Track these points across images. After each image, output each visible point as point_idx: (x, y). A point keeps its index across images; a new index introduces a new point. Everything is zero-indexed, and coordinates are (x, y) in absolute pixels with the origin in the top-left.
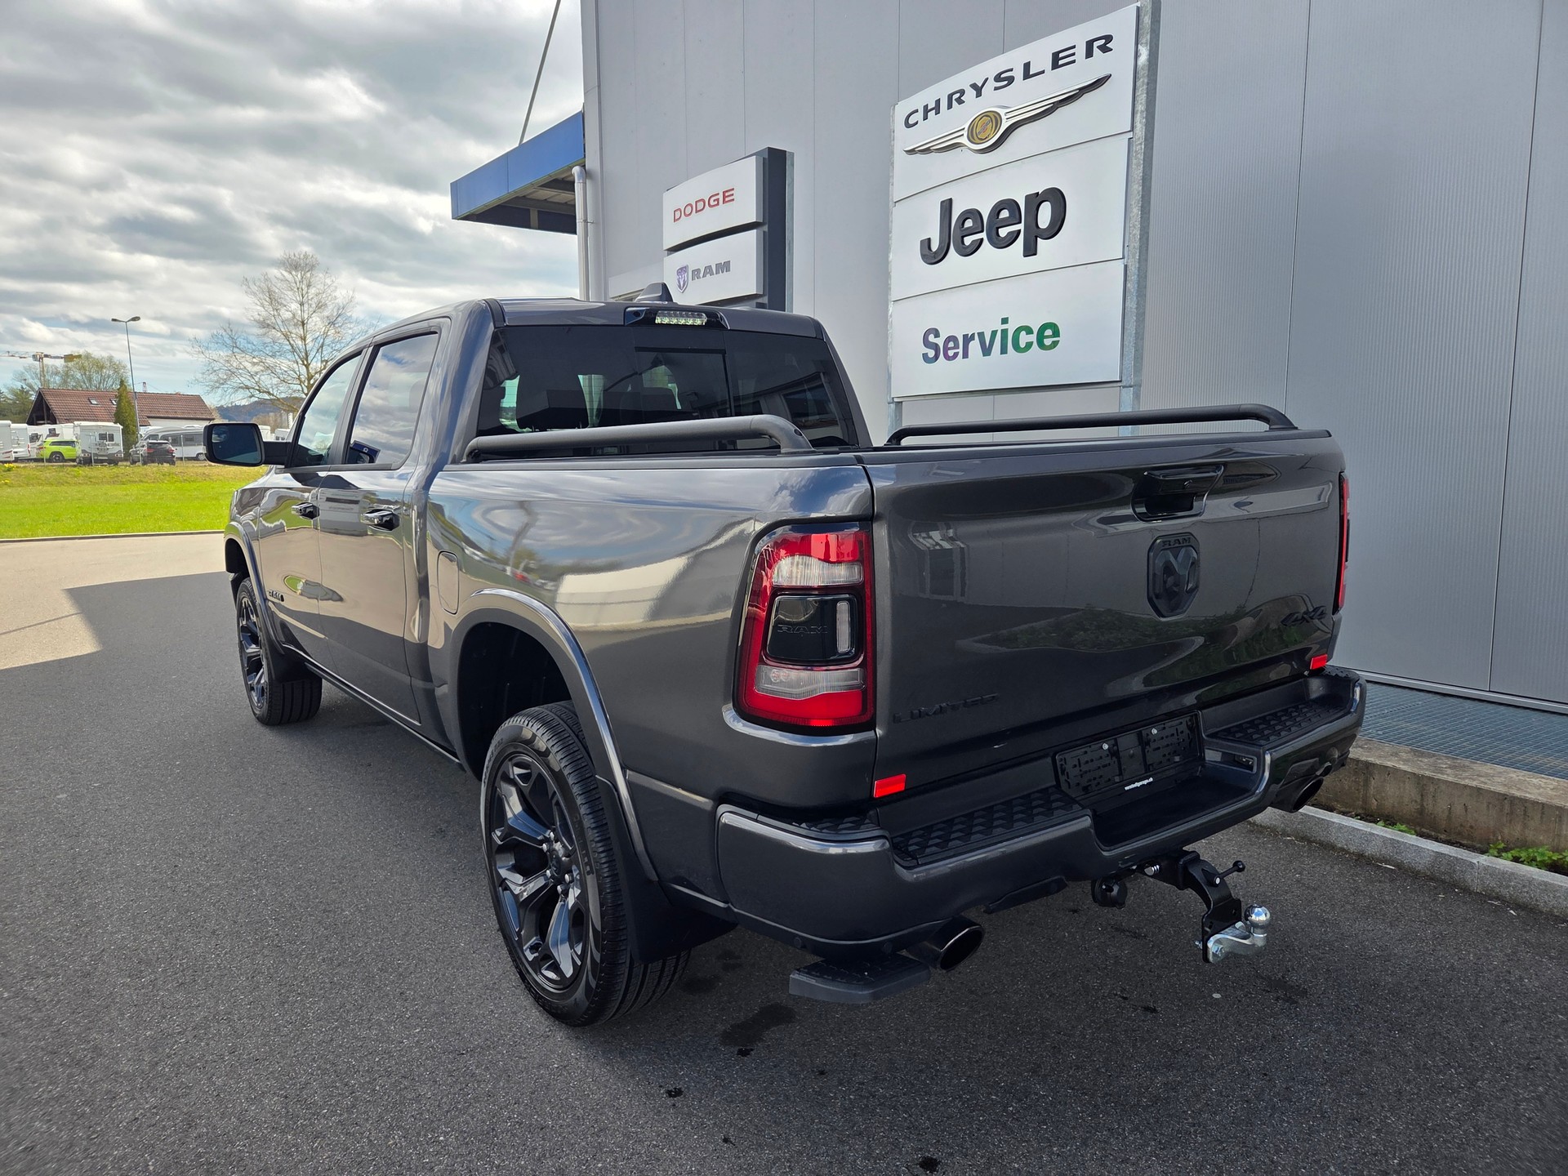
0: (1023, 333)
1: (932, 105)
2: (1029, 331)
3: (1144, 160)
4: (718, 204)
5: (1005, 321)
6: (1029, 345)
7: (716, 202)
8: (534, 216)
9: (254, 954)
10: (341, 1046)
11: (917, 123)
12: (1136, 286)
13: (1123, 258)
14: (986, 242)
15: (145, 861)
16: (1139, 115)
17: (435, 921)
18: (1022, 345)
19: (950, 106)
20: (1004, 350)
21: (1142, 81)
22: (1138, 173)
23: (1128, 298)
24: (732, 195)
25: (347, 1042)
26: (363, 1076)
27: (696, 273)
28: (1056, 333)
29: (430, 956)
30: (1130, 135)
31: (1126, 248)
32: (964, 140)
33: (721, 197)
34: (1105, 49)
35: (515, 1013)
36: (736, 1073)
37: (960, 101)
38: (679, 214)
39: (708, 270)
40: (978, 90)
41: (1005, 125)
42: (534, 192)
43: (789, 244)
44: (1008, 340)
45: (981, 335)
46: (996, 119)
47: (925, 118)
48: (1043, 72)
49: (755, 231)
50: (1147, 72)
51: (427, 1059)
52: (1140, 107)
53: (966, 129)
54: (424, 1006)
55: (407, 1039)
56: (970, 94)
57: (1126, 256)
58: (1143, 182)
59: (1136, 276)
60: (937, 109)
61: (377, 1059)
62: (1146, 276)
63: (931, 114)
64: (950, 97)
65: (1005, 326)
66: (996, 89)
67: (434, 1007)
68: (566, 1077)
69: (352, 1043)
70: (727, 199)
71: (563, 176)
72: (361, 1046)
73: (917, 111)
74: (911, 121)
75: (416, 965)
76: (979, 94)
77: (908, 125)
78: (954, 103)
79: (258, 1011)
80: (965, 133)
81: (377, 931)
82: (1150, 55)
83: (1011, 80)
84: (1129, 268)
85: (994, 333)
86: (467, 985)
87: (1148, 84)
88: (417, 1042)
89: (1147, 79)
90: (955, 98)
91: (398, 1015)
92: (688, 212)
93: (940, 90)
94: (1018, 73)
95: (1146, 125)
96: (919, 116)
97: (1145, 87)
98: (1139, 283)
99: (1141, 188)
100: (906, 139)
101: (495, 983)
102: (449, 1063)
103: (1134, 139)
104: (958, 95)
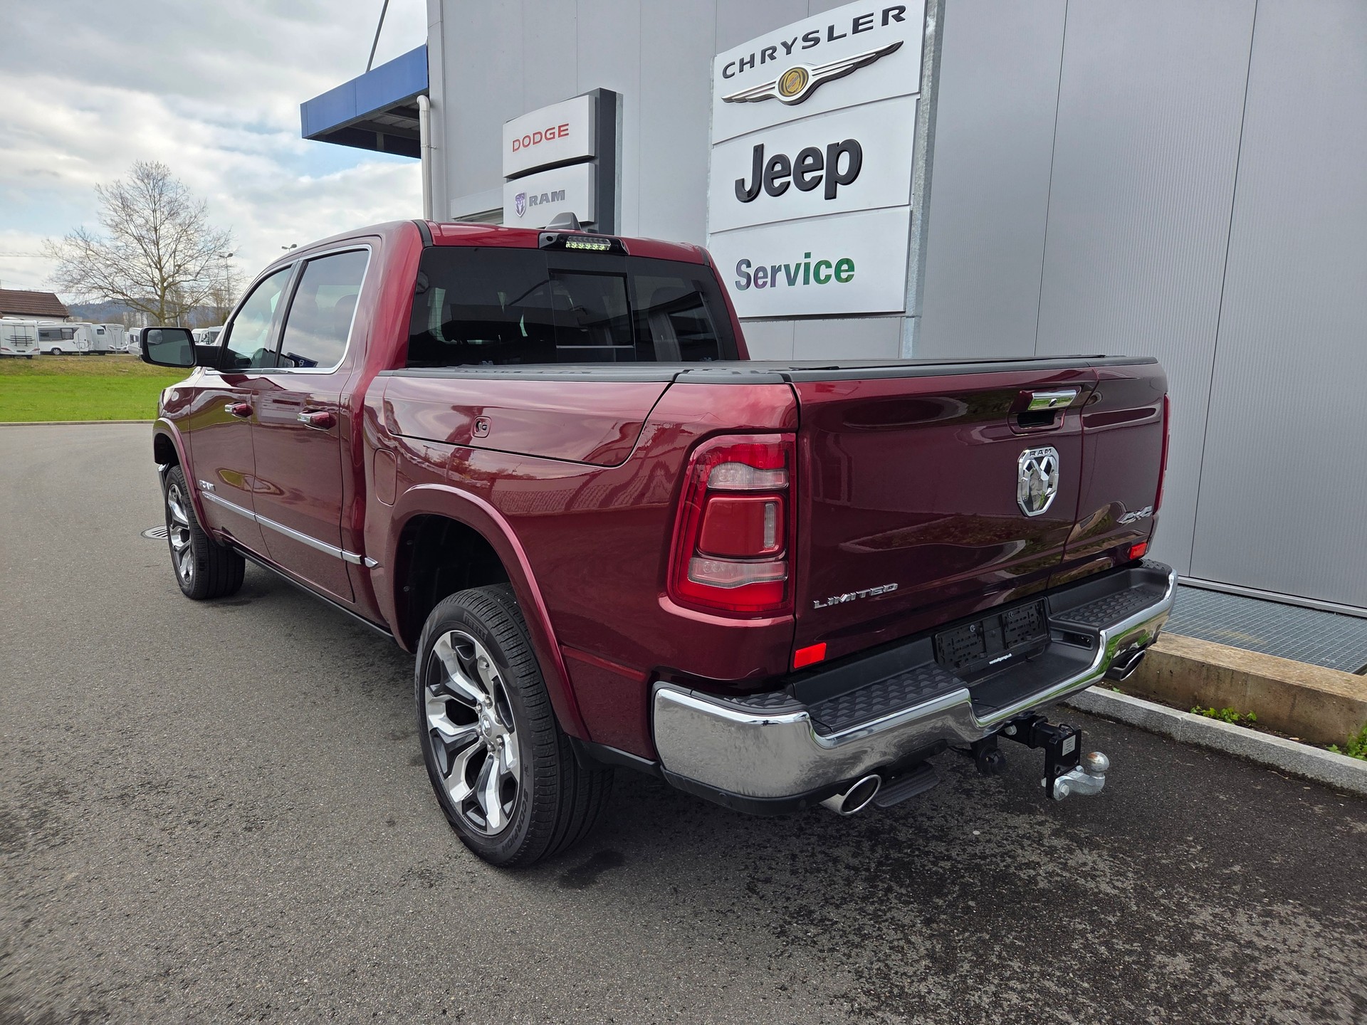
0: (823, 267)
1: (747, 59)
2: (828, 265)
3: (929, 119)
4: (554, 138)
5: (808, 255)
6: (828, 278)
7: (552, 136)
8: (380, 140)
9: (122, 818)
10: (208, 900)
11: (734, 74)
12: (919, 229)
13: (909, 204)
14: (792, 184)
15: (12, 733)
16: (926, 79)
17: (295, 784)
18: (822, 277)
19: (763, 61)
20: (806, 282)
21: (930, 49)
22: (924, 130)
23: (912, 240)
24: (567, 129)
25: (214, 897)
26: (229, 927)
27: (533, 200)
28: (851, 268)
29: (291, 815)
30: (918, 97)
31: (912, 196)
32: (776, 92)
33: (556, 131)
34: (898, 18)
35: (372, 865)
36: (574, 912)
37: (772, 57)
38: (518, 145)
39: (544, 197)
40: (788, 48)
41: (812, 80)
42: (381, 117)
43: (618, 178)
44: (811, 272)
45: (787, 267)
46: (804, 75)
47: (741, 70)
48: (845, 35)
49: (588, 163)
50: (933, 40)
51: (290, 909)
52: (928, 72)
53: (777, 82)
54: (287, 861)
55: (271, 892)
56: (781, 51)
57: (912, 203)
58: (928, 139)
59: (920, 221)
60: (752, 63)
61: (243, 911)
62: (928, 221)
63: (747, 67)
64: (763, 53)
65: (807, 260)
66: (804, 48)
67: (297, 863)
68: (420, 921)
69: (219, 897)
70: (562, 133)
71: (407, 104)
72: (227, 900)
73: (734, 64)
74: (729, 72)
75: (278, 824)
76: (789, 52)
77: (726, 76)
78: (767, 58)
79: (128, 870)
80: (776, 85)
81: (240, 794)
82: (936, 26)
83: (817, 41)
84: (915, 213)
85: (798, 266)
86: (328, 841)
87: (934, 52)
88: (281, 894)
89: (934, 47)
90: (769, 54)
91: (262, 870)
92: (526, 143)
93: (755, 46)
94: (823, 35)
95: (932, 88)
96: (736, 68)
97: (932, 54)
98: (922, 227)
99: (926, 143)
100: (724, 88)
101: (353, 839)
102: (311, 912)
103: (921, 100)
104: (770, 51)
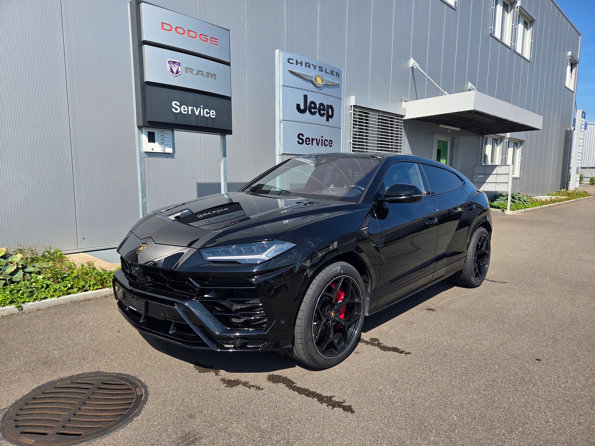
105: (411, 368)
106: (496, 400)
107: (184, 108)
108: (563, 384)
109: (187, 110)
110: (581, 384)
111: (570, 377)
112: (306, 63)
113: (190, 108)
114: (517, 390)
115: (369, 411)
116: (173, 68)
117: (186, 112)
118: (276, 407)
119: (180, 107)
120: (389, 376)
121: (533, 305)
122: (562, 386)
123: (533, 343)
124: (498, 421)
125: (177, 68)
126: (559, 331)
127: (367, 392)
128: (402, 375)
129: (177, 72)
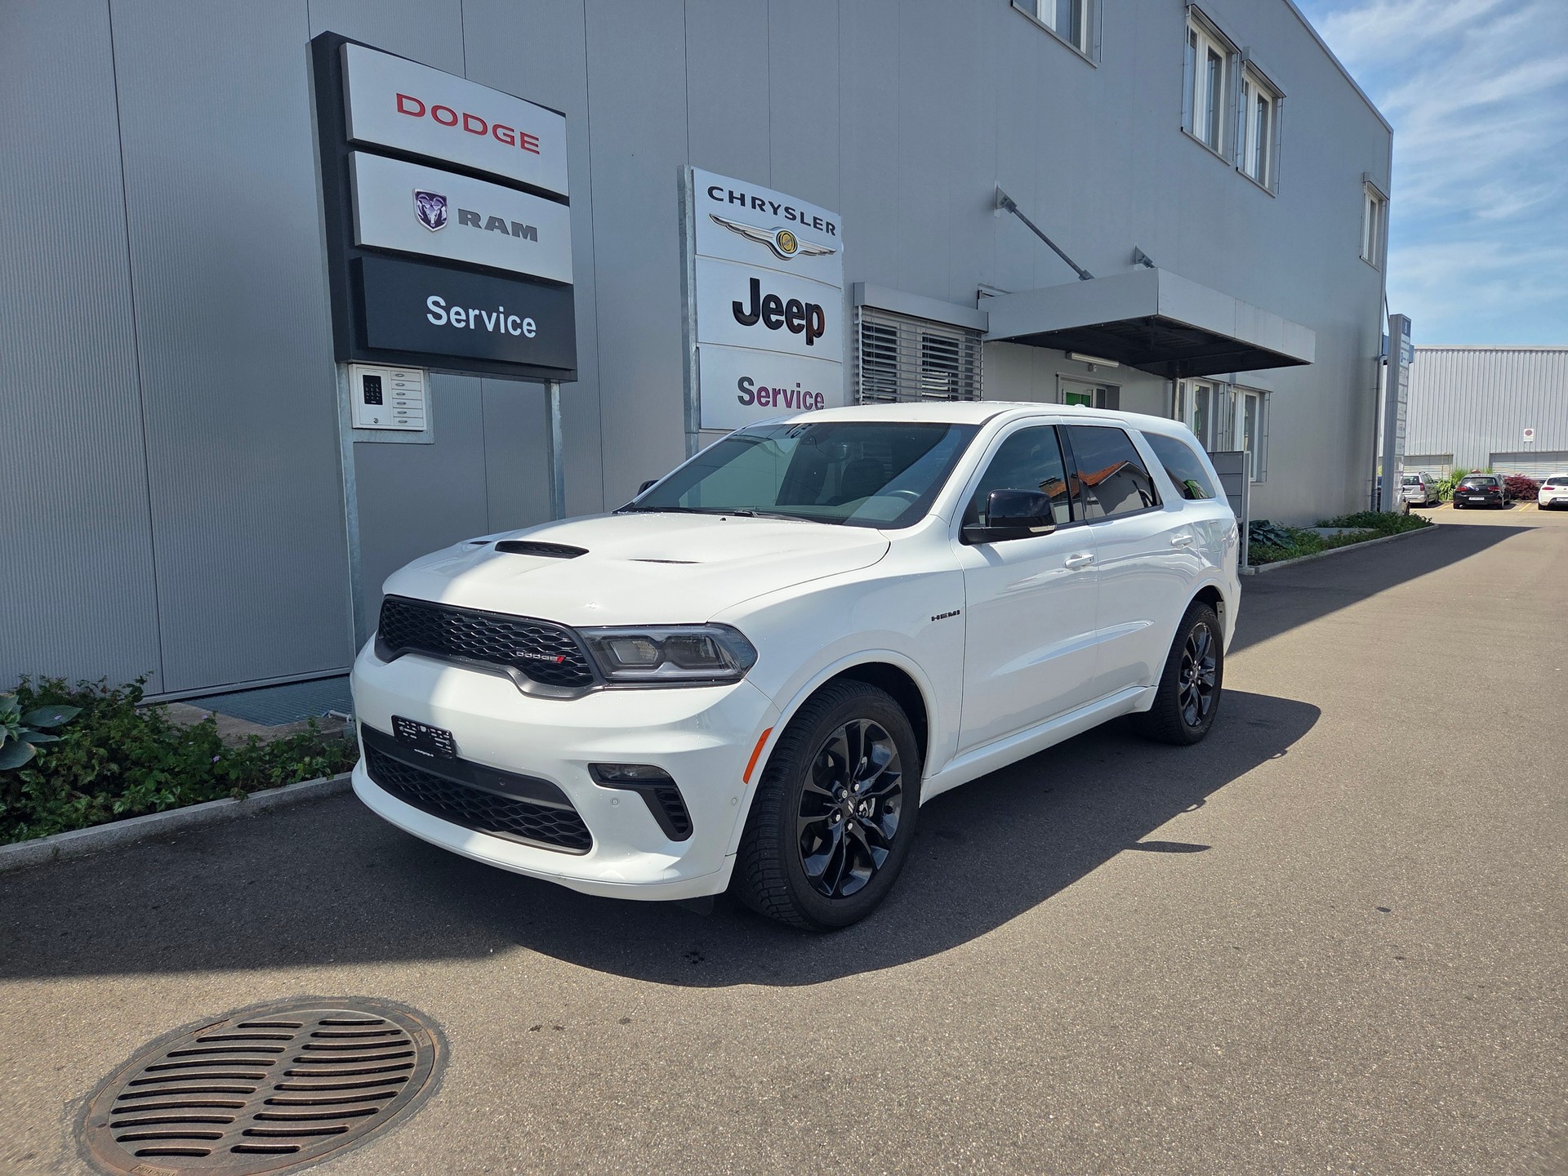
105: (1090, 944)
106: (1305, 1004)
107: (458, 313)
108: (1451, 960)
109: (465, 319)
110: (1492, 958)
111: (1465, 945)
112: (754, 199)
113: (473, 313)
114: (1348, 980)
115: (1010, 1048)
116: (428, 212)
117: (463, 324)
118: (783, 1053)
119: (447, 310)
120: (1041, 965)
121: (1346, 786)
122: (1451, 965)
123: (1364, 872)
124: (1318, 1051)
125: (439, 211)
126: (1417, 841)
127: (996, 1006)
128: (1071, 962)
129: (440, 221)
